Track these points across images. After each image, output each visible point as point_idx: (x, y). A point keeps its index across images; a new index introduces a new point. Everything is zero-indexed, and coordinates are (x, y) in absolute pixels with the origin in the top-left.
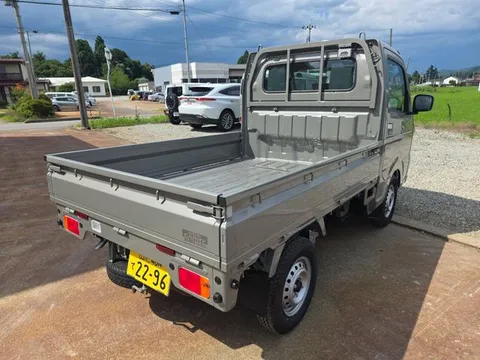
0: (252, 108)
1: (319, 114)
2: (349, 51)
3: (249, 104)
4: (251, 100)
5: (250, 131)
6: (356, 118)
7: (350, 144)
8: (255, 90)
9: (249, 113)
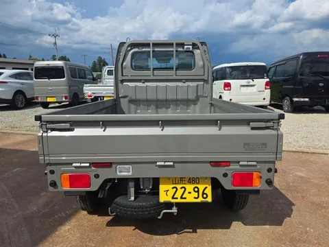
0: (122, 81)
1: (174, 84)
2: (191, 47)
3: (120, 78)
4: (122, 76)
5: (121, 97)
6: (197, 86)
7: (194, 101)
8: (125, 68)
9: (120, 84)
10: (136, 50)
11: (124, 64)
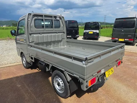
0: (30, 34)
4: (31, 31)
6: (62, 35)
8: (32, 27)
9: (29, 36)
10: (36, 18)
11: (31, 25)
